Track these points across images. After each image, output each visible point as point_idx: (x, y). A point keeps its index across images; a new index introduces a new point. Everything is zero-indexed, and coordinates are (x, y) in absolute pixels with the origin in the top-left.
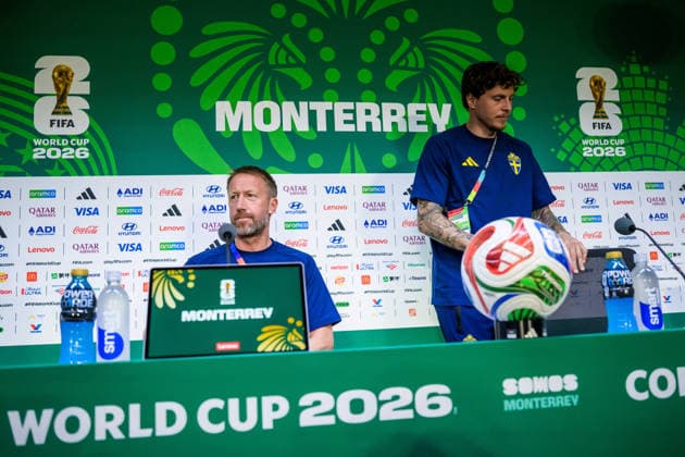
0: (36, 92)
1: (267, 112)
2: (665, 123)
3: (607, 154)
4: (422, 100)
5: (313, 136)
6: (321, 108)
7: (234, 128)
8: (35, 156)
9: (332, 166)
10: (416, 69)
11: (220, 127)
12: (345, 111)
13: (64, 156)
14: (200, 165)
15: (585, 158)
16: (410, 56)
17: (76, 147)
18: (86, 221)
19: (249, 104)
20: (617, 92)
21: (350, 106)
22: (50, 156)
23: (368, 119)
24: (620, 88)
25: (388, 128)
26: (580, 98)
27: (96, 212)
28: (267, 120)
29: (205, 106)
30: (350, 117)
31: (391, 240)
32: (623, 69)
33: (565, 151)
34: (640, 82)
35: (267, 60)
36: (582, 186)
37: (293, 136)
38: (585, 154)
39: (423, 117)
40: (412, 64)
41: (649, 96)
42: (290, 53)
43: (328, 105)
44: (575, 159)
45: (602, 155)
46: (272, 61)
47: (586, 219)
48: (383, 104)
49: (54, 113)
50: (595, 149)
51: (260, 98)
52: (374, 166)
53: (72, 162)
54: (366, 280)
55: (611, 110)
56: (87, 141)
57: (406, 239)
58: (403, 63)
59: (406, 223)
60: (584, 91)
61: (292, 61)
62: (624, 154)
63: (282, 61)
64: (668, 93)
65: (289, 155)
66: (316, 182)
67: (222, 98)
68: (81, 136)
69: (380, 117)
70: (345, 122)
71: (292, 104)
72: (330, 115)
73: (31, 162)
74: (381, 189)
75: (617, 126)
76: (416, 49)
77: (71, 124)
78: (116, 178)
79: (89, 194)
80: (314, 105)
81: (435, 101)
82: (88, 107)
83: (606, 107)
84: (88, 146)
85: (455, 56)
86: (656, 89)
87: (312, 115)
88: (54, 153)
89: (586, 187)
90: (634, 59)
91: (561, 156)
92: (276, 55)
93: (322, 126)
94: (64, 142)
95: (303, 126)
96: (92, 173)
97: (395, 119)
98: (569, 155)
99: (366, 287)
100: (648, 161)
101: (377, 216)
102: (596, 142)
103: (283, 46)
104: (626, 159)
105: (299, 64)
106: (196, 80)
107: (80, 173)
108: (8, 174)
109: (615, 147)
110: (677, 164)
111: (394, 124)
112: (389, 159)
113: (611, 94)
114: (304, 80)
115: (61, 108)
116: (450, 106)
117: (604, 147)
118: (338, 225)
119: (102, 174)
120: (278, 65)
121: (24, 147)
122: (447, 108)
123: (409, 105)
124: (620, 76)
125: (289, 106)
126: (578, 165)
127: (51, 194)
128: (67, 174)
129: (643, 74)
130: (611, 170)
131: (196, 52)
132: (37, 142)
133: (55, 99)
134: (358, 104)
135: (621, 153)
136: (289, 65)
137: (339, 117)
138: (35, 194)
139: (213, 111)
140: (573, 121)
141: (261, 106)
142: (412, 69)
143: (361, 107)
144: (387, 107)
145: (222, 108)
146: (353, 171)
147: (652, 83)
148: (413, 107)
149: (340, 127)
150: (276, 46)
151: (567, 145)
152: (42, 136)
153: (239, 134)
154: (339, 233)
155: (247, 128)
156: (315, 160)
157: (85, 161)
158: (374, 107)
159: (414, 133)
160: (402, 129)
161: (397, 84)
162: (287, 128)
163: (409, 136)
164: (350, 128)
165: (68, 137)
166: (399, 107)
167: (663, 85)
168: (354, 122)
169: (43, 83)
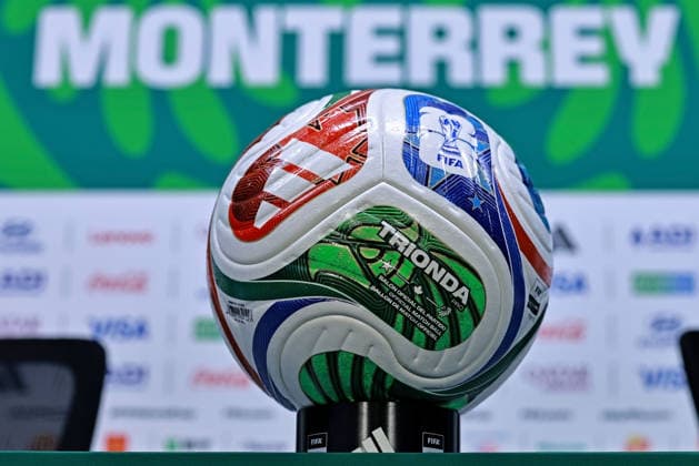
1: (171, 36)
7: (83, 75)
12: (382, 32)
21: (390, 16)
23: (441, 50)
25: (494, 74)
28: (169, 55)
30: (389, 46)
37: (234, 97)
39: (593, 46)
72: (337, 44)
80: (296, 18)
87: (289, 44)
93: (312, 69)
95: (262, 70)
97: (513, 50)
111: (513, 66)
125: (229, 20)
144: (494, 19)
148: (566, 19)
153: (93, 95)
155: (117, 75)
159: (567, 89)
160: (534, 75)
162: (220, 75)
163: (553, 97)
166: (527, 19)
168: (400, 58)
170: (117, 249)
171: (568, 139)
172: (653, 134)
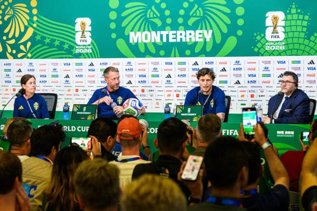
0: (76, 30)
1: (146, 35)
2: (305, 35)
3: (276, 49)
4: (201, 29)
5: (162, 44)
6: (164, 33)
7: (136, 41)
8: (77, 52)
9: (168, 55)
10: (200, 16)
11: (131, 41)
12: (173, 34)
13: (85, 52)
14: (124, 54)
15: (266, 51)
16: (198, 11)
17: (88, 49)
18: (91, 73)
19: (140, 32)
20: (284, 21)
21: (174, 32)
22: (80, 52)
23: (181, 37)
24: (286, 20)
25: (188, 40)
26: (266, 25)
27: (94, 70)
28: (146, 39)
29: (126, 34)
30: (174, 36)
31: (187, 82)
32: (288, 11)
33: (258, 47)
34: (295, 17)
35: (146, 16)
36: (263, 62)
37: (155, 44)
38: (266, 49)
39: (201, 36)
40: (198, 15)
41: (299, 23)
42: (154, 13)
43: (167, 32)
44: (262, 51)
45: (274, 49)
46: (148, 16)
47: (264, 76)
48: (187, 31)
49: (81, 37)
50: (271, 47)
51: (144, 30)
52: (182, 55)
53: (87, 54)
54: (178, 96)
55: (280, 30)
56: (91, 47)
57: (192, 81)
58: (194, 15)
59: (193, 76)
60: (269, 22)
61: (155, 16)
62: (284, 48)
63: (152, 16)
64: (308, 21)
65: (153, 50)
66: (162, 60)
67: (132, 31)
68: (89, 45)
69: (185, 36)
70: (173, 38)
71: (154, 32)
72: (168, 36)
73: (75, 54)
74: (184, 63)
75: (282, 36)
76: (200, 9)
77: (86, 41)
78: (99, 59)
79: (92, 64)
80: (162, 32)
81: (206, 29)
82: (91, 35)
83: (278, 29)
84: (91, 48)
85: (215, 10)
86: (303, 20)
87: (162, 36)
88: (82, 51)
89: (265, 62)
90: (294, 6)
91: (256, 50)
92: (150, 14)
94: (84, 47)
95: (158, 40)
96: (93, 58)
97: (190, 36)
98: (259, 49)
99: (178, 98)
100: (294, 52)
101: (183, 73)
102: (272, 44)
103: (152, 11)
104: (285, 51)
105: (157, 17)
106: (123, 25)
107: (89, 58)
108: (69, 58)
109: (280, 46)
110: (308, 53)
111: (190, 38)
112: (188, 52)
113: (281, 23)
114: (159, 23)
115: (83, 36)
116: (212, 31)
117: (275, 46)
118: (169, 76)
119: (95, 58)
120: (150, 18)
121: (73, 49)
122: (211, 31)
123: (197, 31)
124: (286, 14)
125: (154, 33)
126: (262, 53)
127: (81, 64)
128: (85, 58)
129: (297, 13)
130: (277, 56)
131: (123, 15)
132: (77, 47)
133: (81, 33)
134: (178, 31)
135: (283, 48)
136: (154, 18)
137: (171, 37)
138: (77, 64)
139: (129, 35)
140: (262, 35)
141: (144, 33)
142: (198, 17)
143: (179, 33)
144: (188, 32)
145: (132, 34)
146: (175, 57)
147: (301, 17)
148: (198, 31)
149: (171, 40)
150: (149, 11)
151: (259, 45)
152: (78, 45)
153: (137, 44)
154: (169, 79)
155: (140, 41)
156: (162, 53)
157: (91, 53)
158: (183, 33)
159: (198, 42)
160: (193, 40)
161: (192, 23)
162: (153, 41)
163: (196, 43)
164: (174, 41)
165: (85, 46)
166: (192, 32)
167: (307, 18)
168: (176, 38)
169: (78, 27)
170: (141, 65)
171: (197, 50)
172: (208, 49)
